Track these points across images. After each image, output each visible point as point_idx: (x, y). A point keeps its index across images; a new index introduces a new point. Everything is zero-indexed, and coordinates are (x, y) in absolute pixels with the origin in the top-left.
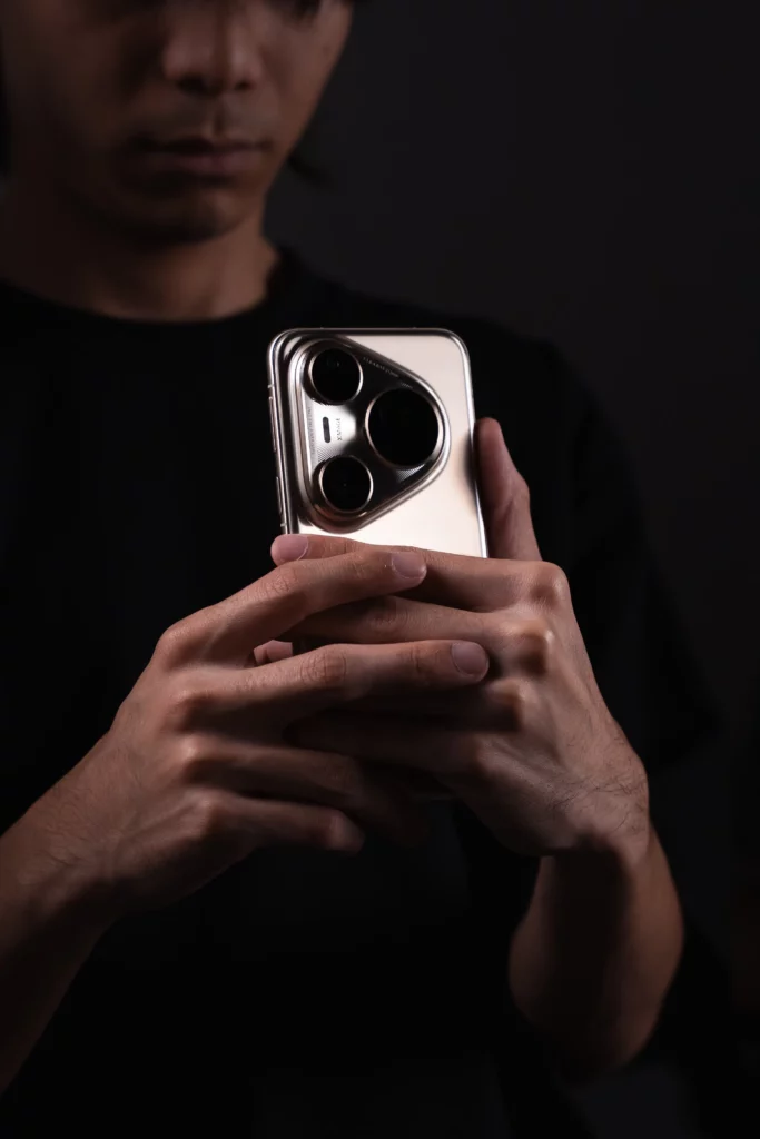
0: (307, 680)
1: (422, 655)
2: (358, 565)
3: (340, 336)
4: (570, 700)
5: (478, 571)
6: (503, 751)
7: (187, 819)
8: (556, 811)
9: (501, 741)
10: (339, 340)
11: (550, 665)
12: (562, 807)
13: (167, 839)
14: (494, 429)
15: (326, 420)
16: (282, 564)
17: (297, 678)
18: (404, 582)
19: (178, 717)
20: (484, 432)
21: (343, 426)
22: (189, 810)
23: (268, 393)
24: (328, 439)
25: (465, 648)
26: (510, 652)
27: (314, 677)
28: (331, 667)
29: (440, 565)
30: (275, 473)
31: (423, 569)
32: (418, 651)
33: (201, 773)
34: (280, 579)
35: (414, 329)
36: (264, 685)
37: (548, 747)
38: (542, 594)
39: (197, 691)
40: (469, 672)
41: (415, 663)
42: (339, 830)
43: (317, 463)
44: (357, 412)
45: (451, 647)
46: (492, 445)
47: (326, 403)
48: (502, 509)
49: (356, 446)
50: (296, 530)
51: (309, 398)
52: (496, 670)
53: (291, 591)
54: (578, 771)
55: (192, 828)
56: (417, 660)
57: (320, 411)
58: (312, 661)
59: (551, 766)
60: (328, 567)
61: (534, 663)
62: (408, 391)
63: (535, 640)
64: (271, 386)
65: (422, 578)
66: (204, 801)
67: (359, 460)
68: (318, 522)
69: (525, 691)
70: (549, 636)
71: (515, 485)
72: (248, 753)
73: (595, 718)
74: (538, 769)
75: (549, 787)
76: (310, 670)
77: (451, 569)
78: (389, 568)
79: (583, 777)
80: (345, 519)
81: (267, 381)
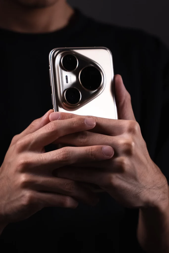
0: (58, 158)
1: (93, 150)
2: (74, 122)
3: (71, 50)
4: (140, 162)
5: (112, 123)
6: (120, 178)
7: (23, 198)
8: (137, 196)
9: (119, 175)
10: (71, 51)
11: (134, 152)
12: (138, 195)
13: (17, 204)
14: (120, 78)
15: (67, 76)
16: (52, 121)
17: (55, 157)
18: (89, 127)
19: (19, 168)
20: (116, 79)
21: (72, 78)
22: (23, 196)
23: (49, 68)
24: (67, 82)
25: (107, 148)
26: (121, 149)
27: (60, 157)
28: (65, 154)
29: (100, 122)
30: (51, 93)
31: (95, 123)
32: (92, 149)
33: (26, 185)
34: (50, 126)
35: (95, 47)
36: (45, 159)
37: (134, 177)
38: (131, 130)
39: (26, 161)
40: (108, 155)
41: (91, 153)
42: (69, 202)
43: (64, 89)
44: (76, 74)
45: (102, 148)
46: (119, 82)
47: (66, 71)
48: (122, 102)
49: (76, 84)
50: (58, 110)
51: (61, 69)
52: (116, 154)
53: (53, 130)
54: (143, 183)
55: (24, 201)
56: (91, 152)
57: (65, 73)
58: (59, 152)
59: (135, 182)
60: (65, 122)
61: (128, 152)
62: (92, 67)
63: (129, 145)
64: (50, 66)
65: (94, 126)
66: (27, 194)
67: (77, 89)
68: (64, 107)
69: (126, 161)
70: (133, 144)
71: (126, 95)
72: (41, 179)
73: (149, 167)
74: (131, 183)
75: (134, 189)
76: (59, 155)
77: (104, 123)
78: (84, 123)
79: (145, 185)
80: (72, 107)
81: (49, 64)
